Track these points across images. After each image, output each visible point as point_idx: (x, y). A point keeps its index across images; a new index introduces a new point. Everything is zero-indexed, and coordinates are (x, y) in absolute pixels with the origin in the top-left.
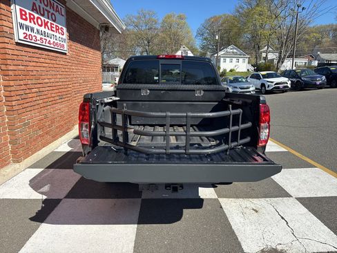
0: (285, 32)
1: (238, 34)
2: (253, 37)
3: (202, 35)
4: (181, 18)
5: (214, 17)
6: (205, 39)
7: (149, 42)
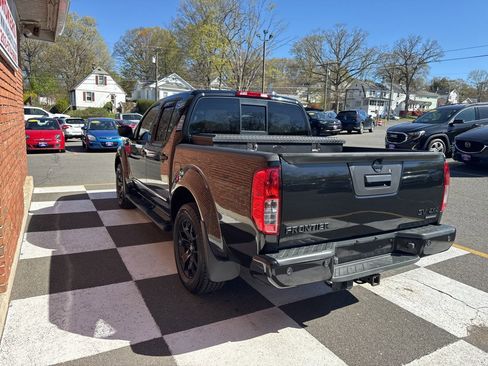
0: (241, 63)
1: (179, 58)
2: (200, 64)
3: (124, 53)
4: (87, 22)
5: (141, 29)
6: (129, 60)
7: (29, 55)
